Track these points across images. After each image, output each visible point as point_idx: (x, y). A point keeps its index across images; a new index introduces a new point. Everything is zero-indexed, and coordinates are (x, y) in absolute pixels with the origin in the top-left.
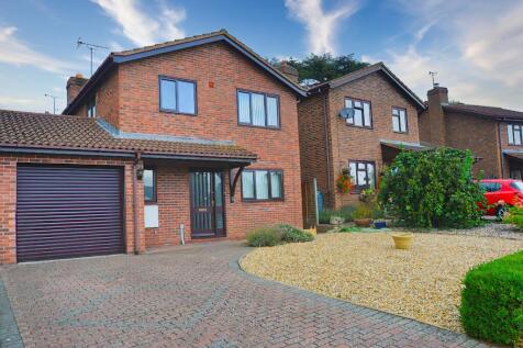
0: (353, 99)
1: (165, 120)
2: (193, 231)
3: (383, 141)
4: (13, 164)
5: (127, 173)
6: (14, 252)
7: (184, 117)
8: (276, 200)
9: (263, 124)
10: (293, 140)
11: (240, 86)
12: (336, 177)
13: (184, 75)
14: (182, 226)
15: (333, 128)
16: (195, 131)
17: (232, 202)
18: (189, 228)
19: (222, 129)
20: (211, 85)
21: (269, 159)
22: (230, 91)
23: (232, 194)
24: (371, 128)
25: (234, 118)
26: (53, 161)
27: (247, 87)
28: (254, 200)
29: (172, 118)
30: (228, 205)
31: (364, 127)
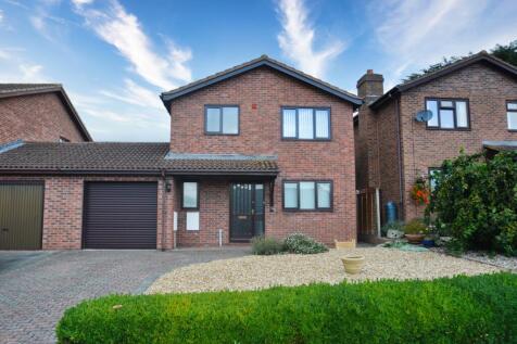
0: (439, 100)
1: (208, 141)
2: (231, 236)
3: (486, 143)
4: (81, 181)
5: (160, 187)
6: (79, 242)
7: (226, 138)
8: (323, 210)
9: (311, 137)
10: (346, 150)
11: (285, 103)
12: (408, 187)
13: (228, 101)
14: (221, 231)
15: (406, 133)
16: (236, 149)
17: (272, 211)
18: (227, 233)
19: (264, 144)
20: (254, 107)
21: (316, 170)
22: (274, 110)
23: (272, 204)
24: (468, 129)
25: (278, 134)
26: (106, 179)
27: (293, 104)
28: (297, 210)
29: (215, 140)
30: (267, 214)
31: (457, 128)
